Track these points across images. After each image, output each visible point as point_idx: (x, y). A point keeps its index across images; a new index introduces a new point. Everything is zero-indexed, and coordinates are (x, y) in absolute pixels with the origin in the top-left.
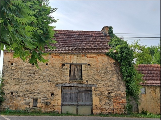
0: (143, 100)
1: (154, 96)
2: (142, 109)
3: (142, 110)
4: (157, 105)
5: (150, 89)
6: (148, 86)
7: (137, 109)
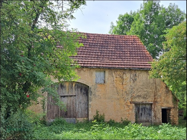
0: (99, 95)
1: (120, 87)
2: (96, 112)
3: (95, 114)
4: (124, 103)
5: (114, 75)
6: (109, 69)
7: (86, 113)
